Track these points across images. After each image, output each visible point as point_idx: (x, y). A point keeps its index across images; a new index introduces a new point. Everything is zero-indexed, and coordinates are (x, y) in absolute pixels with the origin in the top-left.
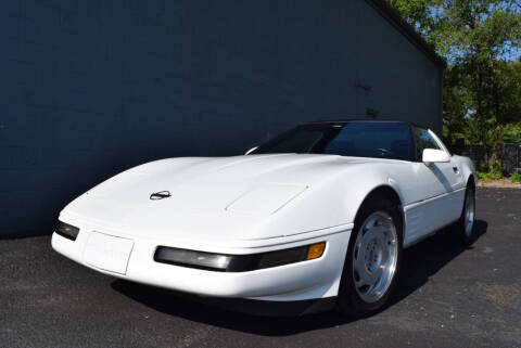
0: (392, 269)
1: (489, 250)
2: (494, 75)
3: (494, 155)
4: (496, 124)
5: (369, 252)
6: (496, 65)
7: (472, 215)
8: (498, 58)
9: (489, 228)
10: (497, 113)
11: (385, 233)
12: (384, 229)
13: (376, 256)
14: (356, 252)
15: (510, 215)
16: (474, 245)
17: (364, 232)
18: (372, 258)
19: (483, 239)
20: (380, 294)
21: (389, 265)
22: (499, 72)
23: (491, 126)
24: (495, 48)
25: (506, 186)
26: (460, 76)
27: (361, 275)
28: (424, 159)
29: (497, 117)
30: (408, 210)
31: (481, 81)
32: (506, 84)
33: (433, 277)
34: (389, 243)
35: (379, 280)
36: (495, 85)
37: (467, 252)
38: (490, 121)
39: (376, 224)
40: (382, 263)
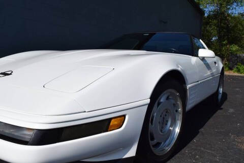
0: (177, 130)
1: (231, 110)
2: (227, 20)
3: (225, 59)
4: (227, 44)
5: (162, 118)
6: (229, 15)
7: (221, 89)
8: (230, 12)
9: (228, 97)
10: (228, 39)
11: (174, 104)
12: (173, 101)
13: (167, 121)
14: (152, 120)
15: (237, 89)
16: (222, 107)
17: (159, 104)
18: (164, 123)
19: (226, 103)
20: (168, 149)
21: (175, 126)
22: (230, 19)
23: (225, 45)
24: (229, 7)
25: (231, 74)
26: (210, 20)
27: (155, 136)
28: (199, 56)
29: (228, 41)
30: (189, 88)
31: (221, 23)
32: (233, 25)
33: (202, 130)
34: (177, 111)
35: (167, 139)
36: (228, 25)
37: (219, 111)
38: (224, 43)
39: (168, 98)
40: (171, 126)
